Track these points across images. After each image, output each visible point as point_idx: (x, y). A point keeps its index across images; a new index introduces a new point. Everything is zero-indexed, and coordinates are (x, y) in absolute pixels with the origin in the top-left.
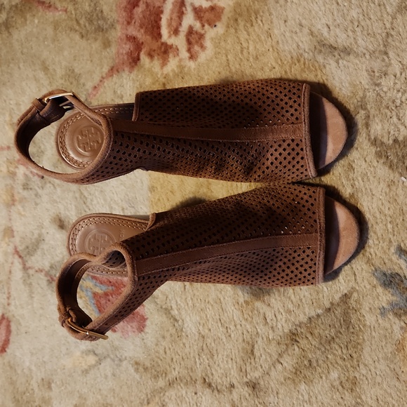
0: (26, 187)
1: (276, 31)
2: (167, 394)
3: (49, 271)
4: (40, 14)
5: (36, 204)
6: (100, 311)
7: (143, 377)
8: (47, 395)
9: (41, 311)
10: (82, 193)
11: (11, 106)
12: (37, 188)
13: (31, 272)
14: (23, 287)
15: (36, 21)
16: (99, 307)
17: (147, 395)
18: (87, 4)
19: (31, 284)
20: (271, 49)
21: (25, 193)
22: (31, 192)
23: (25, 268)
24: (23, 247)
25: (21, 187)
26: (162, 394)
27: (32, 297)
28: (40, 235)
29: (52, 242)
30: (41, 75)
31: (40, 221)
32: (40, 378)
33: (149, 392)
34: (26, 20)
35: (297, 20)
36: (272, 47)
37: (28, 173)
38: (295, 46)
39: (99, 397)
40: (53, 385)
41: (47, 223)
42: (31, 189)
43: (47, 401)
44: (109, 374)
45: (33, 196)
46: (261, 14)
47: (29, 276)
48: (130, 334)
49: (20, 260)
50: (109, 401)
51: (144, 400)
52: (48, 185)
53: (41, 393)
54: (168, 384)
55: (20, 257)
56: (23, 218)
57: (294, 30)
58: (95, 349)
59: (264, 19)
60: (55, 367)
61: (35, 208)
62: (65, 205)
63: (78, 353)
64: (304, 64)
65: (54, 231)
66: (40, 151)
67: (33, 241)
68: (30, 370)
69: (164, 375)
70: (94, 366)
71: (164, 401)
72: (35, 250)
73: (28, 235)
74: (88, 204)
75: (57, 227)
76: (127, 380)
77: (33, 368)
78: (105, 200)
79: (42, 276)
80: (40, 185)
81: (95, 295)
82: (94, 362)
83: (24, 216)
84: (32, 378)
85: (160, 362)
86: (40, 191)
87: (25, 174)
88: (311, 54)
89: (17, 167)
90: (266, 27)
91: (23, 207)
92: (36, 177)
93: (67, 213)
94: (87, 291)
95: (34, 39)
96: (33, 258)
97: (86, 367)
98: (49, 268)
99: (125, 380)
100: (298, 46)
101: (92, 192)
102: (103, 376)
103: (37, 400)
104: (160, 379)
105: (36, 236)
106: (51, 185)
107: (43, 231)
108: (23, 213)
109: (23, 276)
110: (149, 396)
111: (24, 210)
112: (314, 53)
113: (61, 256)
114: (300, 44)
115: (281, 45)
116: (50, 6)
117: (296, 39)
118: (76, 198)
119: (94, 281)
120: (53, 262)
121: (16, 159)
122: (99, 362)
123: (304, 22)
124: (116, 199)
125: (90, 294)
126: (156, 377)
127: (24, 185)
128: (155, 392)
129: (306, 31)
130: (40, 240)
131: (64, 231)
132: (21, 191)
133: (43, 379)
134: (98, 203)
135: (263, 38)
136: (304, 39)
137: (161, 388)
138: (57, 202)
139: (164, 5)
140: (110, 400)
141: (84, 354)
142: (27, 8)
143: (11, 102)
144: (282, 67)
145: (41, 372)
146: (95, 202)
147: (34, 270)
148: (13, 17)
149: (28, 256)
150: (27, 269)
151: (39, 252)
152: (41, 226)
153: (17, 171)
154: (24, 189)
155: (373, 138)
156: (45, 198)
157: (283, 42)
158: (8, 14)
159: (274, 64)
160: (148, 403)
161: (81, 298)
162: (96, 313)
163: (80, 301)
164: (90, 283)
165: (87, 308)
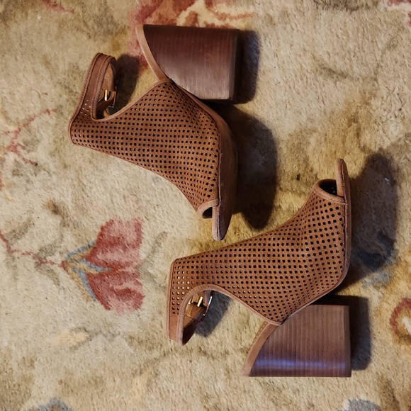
0: (15, 173)
1: (282, 53)
2: (161, 363)
3: (38, 254)
4: (43, 11)
5: (27, 190)
6: (93, 290)
7: (137, 350)
8: (28, 373)
9: (26, 293)
10: (80, 181)
11: (4, 95)
12: (29, 174)
13: (16, 254)
14: (5, 269)
15: (39, 18)
16: (92, 287)
17: (140, 366)
18: (97, 8)
19: (15, 266)
20: (277, 67)
21: (15, 179)
22: (22, 178)
23: (10, 251)
24: (9, 230)
25: (11, 173)
26: (156, 364)
27: (16, 279)
28: (29, 220)
29: (43, 226)
30: (41, 68)
31: (31, 206)
32: (20, 358)
33: (143, 363)
34: (27, 14)
35: (302, 45)
36: (279, 65)
37: (19, 159)
38: (299, 66)
39: (88, 371)
40: (36, 363)
41: (38, 208)
42: (22, 175)
43: (29, 380)
44: (101, 349)
45: (25, 183)
46: (270, 37)
47: (14, 259)
48: (125, 311)
49: (4, 243)
50: (98, 375)
51: (136, 371)
52: (43, 172)
53: (20, 372)
54: (163, 355)
55: (5, 240)
56: (9, 202)
57: (298, 53)
58: (85, 326)
59: (272, 41)
60: (39, 346)
61: (25, 194)
62: (61, 191)
63: (66, 331)
64: (307, 82)
65: (46, 215)
66: (35, 139)
67: (21, 225)
68: (9, 350)
69: (159, 346)
70: (83, 343)
71: (157, 370)
72: (23, 233)
73: (15, 219)
74: (87, 191)
75: (50, 212)
76: (120, 353)
77: (13, 348)
78: (105, 188)
79: (29, 258)
80: (33, 172)
81: (89, 275)
82: (83, 339)
83: (12, 200)
84: (11, 358)
85: (156, 335)
86: (32, 178)
87: (15, 161)
88: (313, 74)
89: (6, 154)
90: (274, 48)
91: (11, 192)
92: (29, 164)
93: (62, 199)
94: (80, 272)
95: (35, 34)
96: (19, 242)
97: (75, 344)
98: (38, 251)
99: (118, 353)
100: (301, 67)
101: (92, 181)
102: (93, 351)
103: (16, 379)
104: (155, 350)
105: (25, 220)
106: (46, 173)
107: (33, 215)
108: (10, 198)
109: (6, 259)
110: (142, 367)
111: (12, 196)
112: (315, 74)
113: (53, 240)
114: (303, 65)
115: (286, 65)
116: (56, 6)
117: (300, 60)
118: (74, 185)
119: (89, 263)
120: (43, 245)
121: (5, 146)
122: (90, 339)
123: (307, 48)
124: (117, 187)
125: (83, 275)
126: (151, 349)
127: (14, 171)
128: (148, 363)
129: (309, 55)
130: (28, 225)
131: (58, 216)
132: (10, 177)
133: (24, 358)
134: (98, 191)
135: (270, 57)
136: (307, 62)
137: (155, 359)
138: (51, 189)
139: (178, 19)
140: (101, 372)
141: (74, 332)
142: (30, 4)
143: (4, 91)
144: (286, 82)
145: (22, 351)
146: (94, 189)
147: (20, 253)
148: (11, 11)
149: (14, 240)
150: (13, 252)
151: (27, 236)
152: (31, 211)
153: (6, 157)
154: (14, 175)
155: (362, 145)
156: (37, 185)
157: (288, 62)
158: (6, 7)
159: (279, 80)
160: (141, 373)
161: (73, 279)
162: (89, 293)
163: (71, 281)
164: (83, 265)
165: (79, 289)
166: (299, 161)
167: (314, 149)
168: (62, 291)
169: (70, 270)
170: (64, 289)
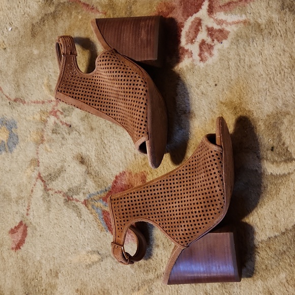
0: (54, 131)
1: (266, 52)
2: (155, 283)
3: (67, 193)
4: (84, 12)
5: (62, 144)
6: (107, 223)
7: (137, 271)
8: (53, 281)
9: (55, 221)
10: (102, 141)
11: (50, 73)
12: (64, 133)
13: (50, 192)
14: (42, 202)
15: (80, 17)
16: (106, 221)
17: (139, 284)
18: (124, 12)
19: (50, 201)
20: (261, 63)
21: (54, 136)
22: (59, 135)
23: (46, 189)
24: (47, 174)
25: (51, 131)
26: (151, 284)
27: (49, 211)
28: (62, 167)
29: (72, 173)
31: (64, 157)
32: (48, 269)
33: (140, 282)
34: (71, 14)
35: (282, 47)
36: (262, 61)
37: (57, 122)
38: (278, 63)
39: (99, 284)
40: (60, 274)
41: (69, 159)
42: (59, 133)
43: (53, 287)
44: (109, 268)
45: (61, 139)
46: (257, 39)
47: (49, 195)
48: (130, 241)
49: (42, 183)
50: (106, 288)
51: (135, 287)
52: (75, 132)
53: (48, 280)
54: (156, 277)
55: (43, 181)
56: (48, 153)
57: (279, 53)
58: (99, 250)
59: (258, 43)
60: (63, 262)
61: (60, 148)
62: (88, 147)
63: (84, 253)
64: (284, 75)
65: (75, 164)
67: (55, 170)
68: (40, 263)
69: (154, 270)
70: (96, 262)
71: (151, 288)
72: (57, 177)
73: (51, 166)
74: (107, 149)
75: (78, 162)
76: (124, 273)
77: (44, 262)
78: (121, 147)
79: (60, 196)
80: (67, 131)
81: (104, 212)
82: (96, 260)
83: (51, 152)
84: (42, 269)
86: (67, 136)
87: (55, 122)
88: (290, 70)
89: (48, 117)
90: (259, 48)
91: (50, 146)
92: (65, 126)
93: (88, 153)
94: (97, 209)
95: (76, 29)
96: (54, 183)
97: (90, 263)
98: (67, 191)
99: (122, 273)
100: (281, 63)
101: (111, 141)
102: (104, 269)
103: (44, 285)
104: (151, 273)
105: (59, 167)
106: (77, 133)
107: (65, 164)
108: (49, 150)
109: (43, 195)
110: (140, 285)
111: (51, 148)
112: (292, 70)
113: (79, 183)
114: (282, 62)
115: (268, 61)
116: (93, 9)
117: (280, 58)
118: (97, 144)
119: (105, 202)
120: (71, 187)
121: (48, 111)
122: (101, 260)
123: (286, 49)
124: (130, 147)
125: (99, 211)
126: (147, 272)
127: (53, 130)
128: (145, 282)
129: (287, 55)
130: (61, 170)
131: (84, 166)
132: (50, 134)
133: (51, 270)
134: (115, 149)
135: (256, 54)
136: (285, 60)
137: (150, 280)
138: (80, 145)
139: (185, 23)
140: (108, 286)
141: (89, 254)
142: (74, 7)
143: (50, 70)
144: (267, 75)
145: (50, 265)
146: (113, 148)
147: (54, 191)
148: (60, 11)
149: (50, 181)
150: (48, 190)
151: (60, 179)
152: (64, 161)
153: (48, 119)
154: (53, 133)
156: (70, 141)
157: (270, 59)
158: (56, 8)
159: (262, 73)
160: (139, 290)
161: (92, 213)
162: (103, 225)
163: (90, 215)
164: (100, 204)
165: (96, 221)
166: (274, 136)
167: (287, 128)
168: (83, 222)
169: (90, 207)
170: (84, 221)
